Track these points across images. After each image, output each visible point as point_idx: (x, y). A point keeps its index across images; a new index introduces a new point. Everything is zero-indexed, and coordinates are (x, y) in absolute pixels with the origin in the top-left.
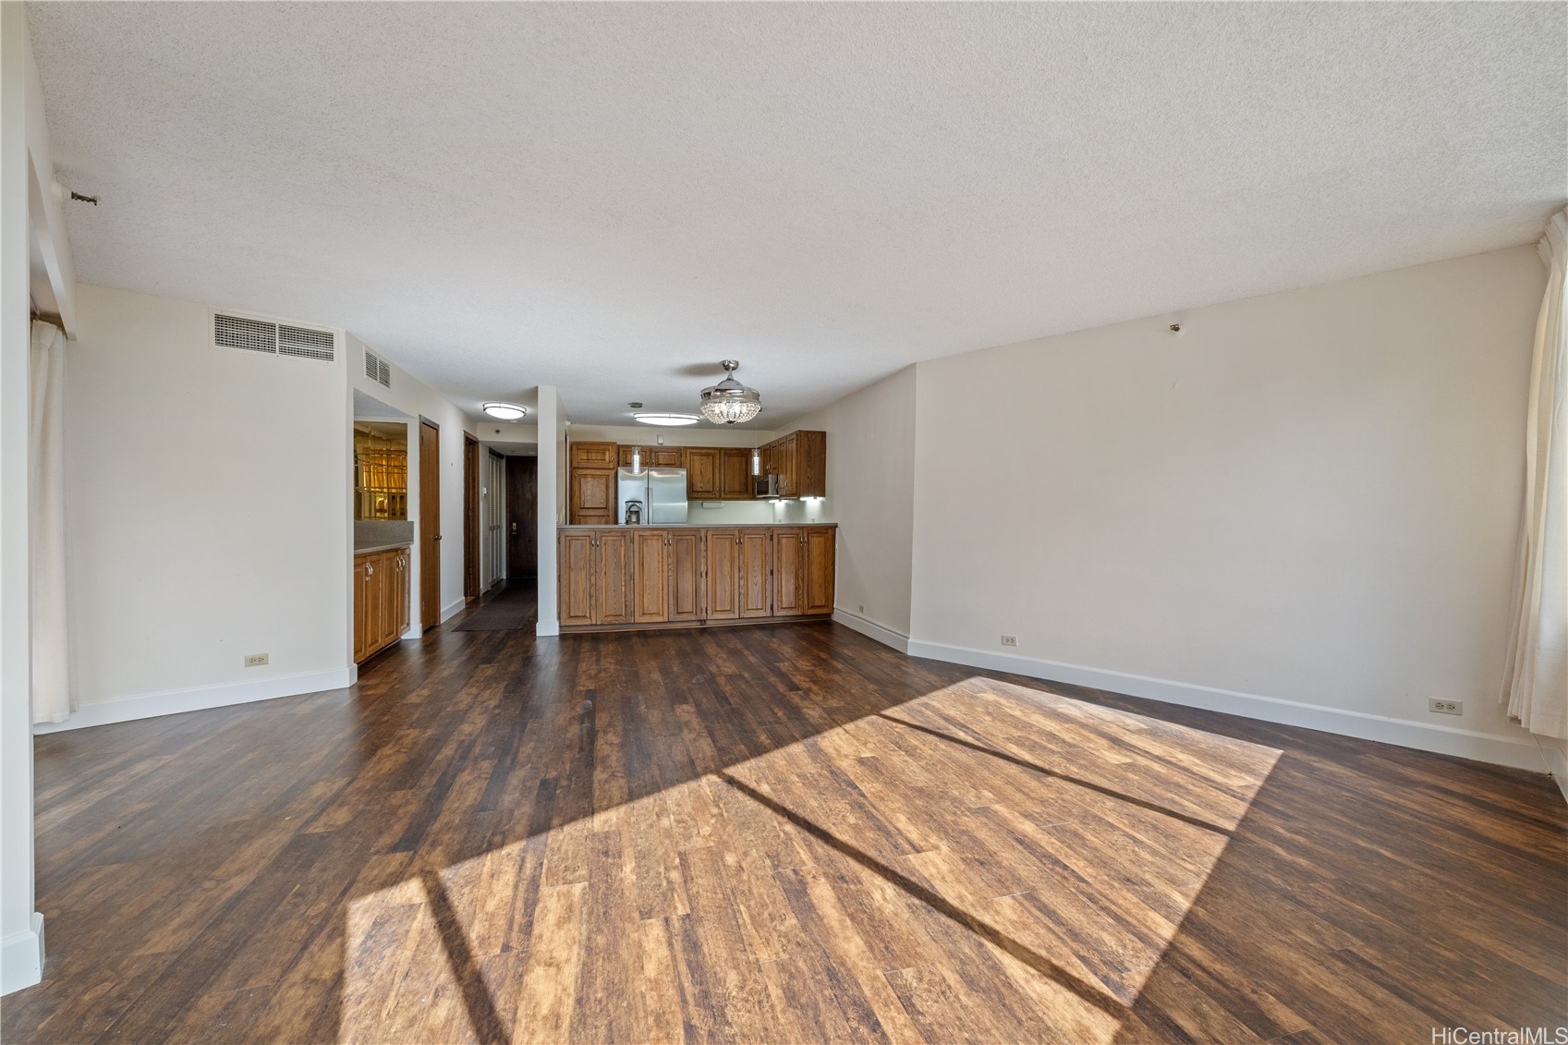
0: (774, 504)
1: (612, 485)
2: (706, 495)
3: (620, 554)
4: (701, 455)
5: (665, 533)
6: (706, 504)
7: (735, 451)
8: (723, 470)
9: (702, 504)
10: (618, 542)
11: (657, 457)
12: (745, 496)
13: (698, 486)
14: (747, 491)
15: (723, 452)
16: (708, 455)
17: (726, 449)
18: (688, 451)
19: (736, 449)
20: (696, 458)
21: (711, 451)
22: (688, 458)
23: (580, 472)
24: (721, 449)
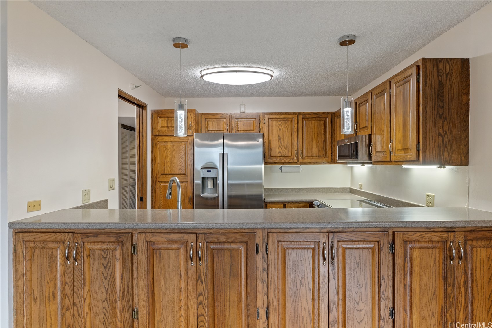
0: (351, 168)
1: (190, 151)
2: (284, 160)
3: (113, 273)
4: (279, 119)
5: (191, 238)
6: (285, 168)
7: (313, 116)
8: (300, 135)
9: (281, 169)
10: (110, 254)
11: (237, 124)
12: (324, 160)
13: (276, 151)
14: (325, 154)
15: (301, 116)
16: (286, 120)
17: (304, 114)
18: (267, 117)
19: (314, 113)
20: (275, 123)
21: (289, 116)
22: (267, 123)
23: (161, 139)
24: (298, 114)
